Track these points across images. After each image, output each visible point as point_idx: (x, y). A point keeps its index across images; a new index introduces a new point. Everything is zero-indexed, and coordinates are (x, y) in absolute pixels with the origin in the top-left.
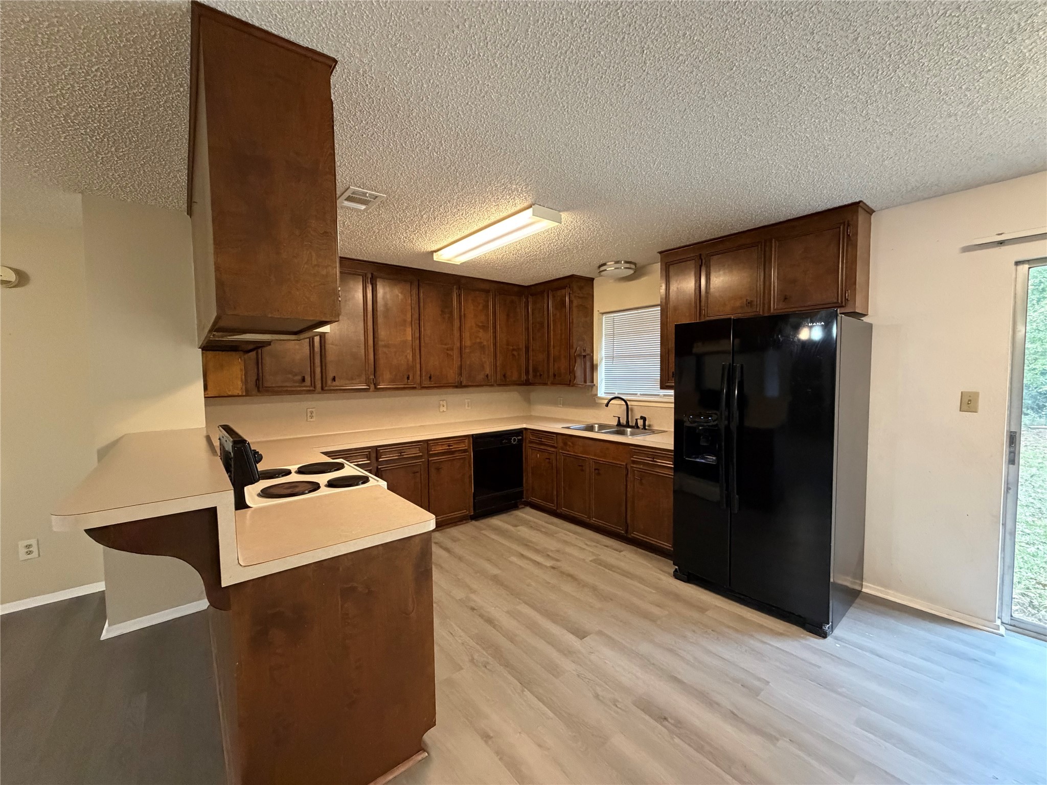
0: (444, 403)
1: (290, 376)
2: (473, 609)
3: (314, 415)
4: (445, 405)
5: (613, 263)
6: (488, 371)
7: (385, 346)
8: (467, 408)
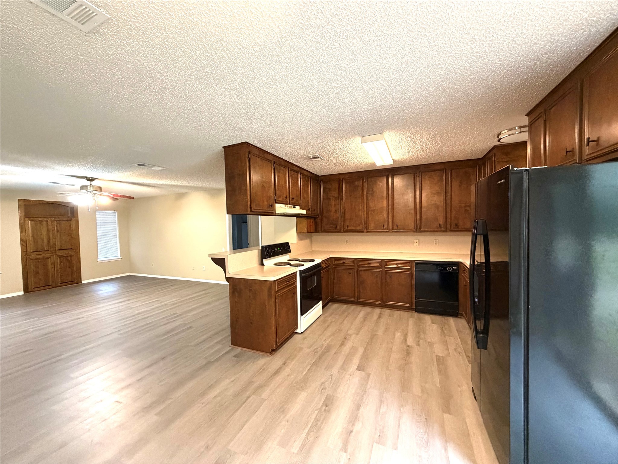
0: (417, 240)
1: (332, 226)
2: (345, 338)
3: (348, 242)
4: (418, 242)
5: (507, 131)
6: (441, 222)
7: (372, 210)
8: (434, 244)
